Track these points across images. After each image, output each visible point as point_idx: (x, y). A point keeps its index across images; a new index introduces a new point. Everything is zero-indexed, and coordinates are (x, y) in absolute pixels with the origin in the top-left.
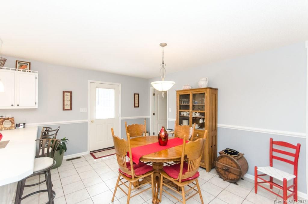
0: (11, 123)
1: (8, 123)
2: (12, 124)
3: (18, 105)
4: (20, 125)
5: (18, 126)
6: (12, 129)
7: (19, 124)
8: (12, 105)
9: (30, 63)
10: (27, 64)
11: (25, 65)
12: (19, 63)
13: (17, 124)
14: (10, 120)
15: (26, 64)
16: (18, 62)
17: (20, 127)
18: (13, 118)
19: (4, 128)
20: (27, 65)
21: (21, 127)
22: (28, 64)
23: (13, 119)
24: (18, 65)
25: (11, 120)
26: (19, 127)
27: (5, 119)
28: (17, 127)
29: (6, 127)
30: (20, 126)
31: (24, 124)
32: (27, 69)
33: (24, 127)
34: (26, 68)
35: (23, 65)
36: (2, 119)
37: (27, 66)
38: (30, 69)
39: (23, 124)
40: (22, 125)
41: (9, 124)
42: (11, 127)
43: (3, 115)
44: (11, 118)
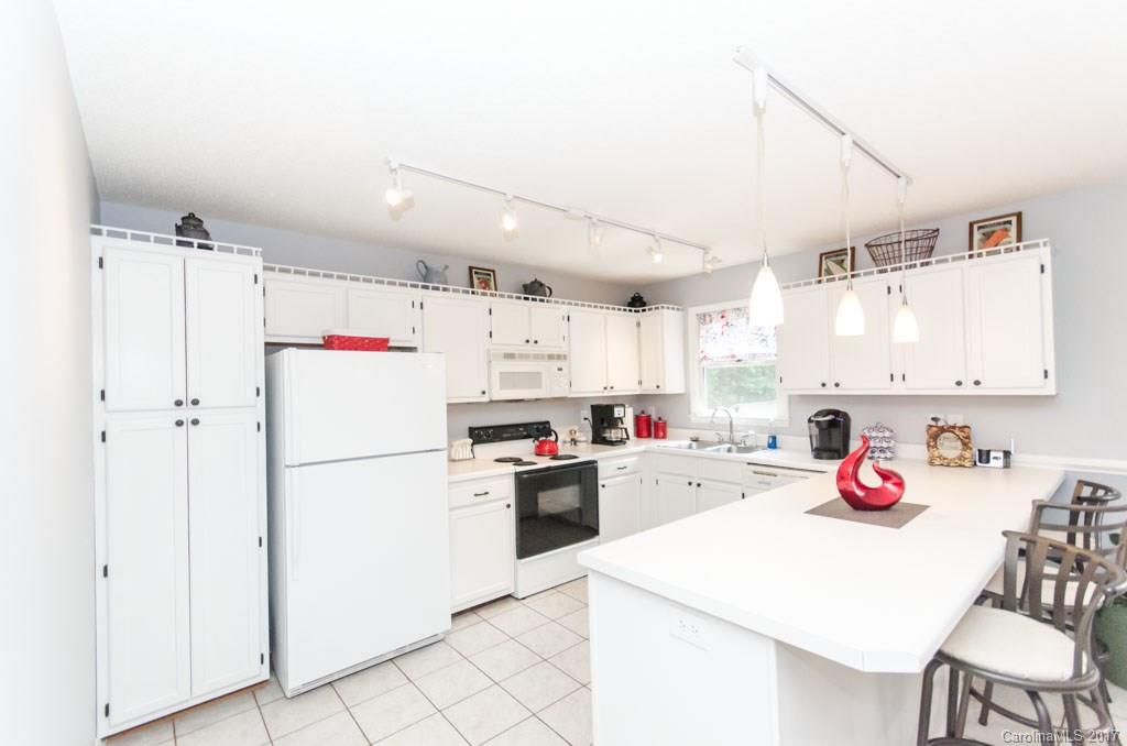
0: (959, 443)
1: (954, 444)
2: (964, 450)
3: (977, 383)
4: (992, 455)
5: (984, 457)
6: (963, 466)
7: (988, 452)
8: (959, 383)
9: (1019, 216)
10: (1010, 222)
11: (1002, 227)
12: (980, 228)
13: (980, 451)
14: (957, 431)
15: (1005, 223)
16: (976, 226)
17: (993, 463)
18: (968, 427)
19: (939, 457)
20: (1008, 226)
21: (996, 462)
22: (1014, 219)
23: (966, 430)
24: (977, 236)
25: (961, 434)
26: (988, 461)
27: (942, 430)
28: (980, 461)
29: (945, 455)
30: (991, 460)
31: (1007, 454)
32: (1010, 243)
33: (1007, 466)
34: (1004, 240)
35: (993, 232)
36: (935, 429)
37: (1006, 230)
38: (1019, 239)
39: (1001, 455)
40: (995, 458)
41: (956, 448)
42: (962, 457)
43: (939, 416)
44: (962, 428)
